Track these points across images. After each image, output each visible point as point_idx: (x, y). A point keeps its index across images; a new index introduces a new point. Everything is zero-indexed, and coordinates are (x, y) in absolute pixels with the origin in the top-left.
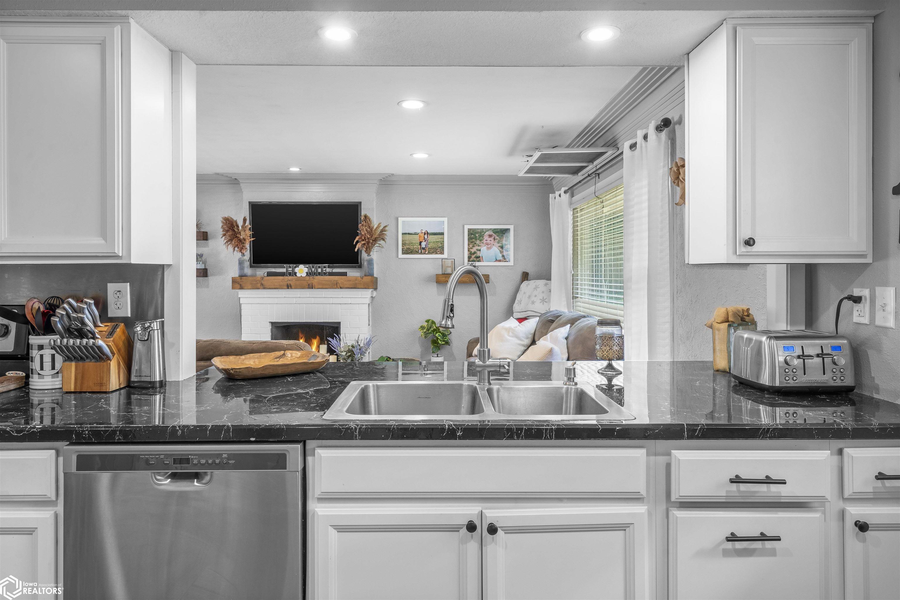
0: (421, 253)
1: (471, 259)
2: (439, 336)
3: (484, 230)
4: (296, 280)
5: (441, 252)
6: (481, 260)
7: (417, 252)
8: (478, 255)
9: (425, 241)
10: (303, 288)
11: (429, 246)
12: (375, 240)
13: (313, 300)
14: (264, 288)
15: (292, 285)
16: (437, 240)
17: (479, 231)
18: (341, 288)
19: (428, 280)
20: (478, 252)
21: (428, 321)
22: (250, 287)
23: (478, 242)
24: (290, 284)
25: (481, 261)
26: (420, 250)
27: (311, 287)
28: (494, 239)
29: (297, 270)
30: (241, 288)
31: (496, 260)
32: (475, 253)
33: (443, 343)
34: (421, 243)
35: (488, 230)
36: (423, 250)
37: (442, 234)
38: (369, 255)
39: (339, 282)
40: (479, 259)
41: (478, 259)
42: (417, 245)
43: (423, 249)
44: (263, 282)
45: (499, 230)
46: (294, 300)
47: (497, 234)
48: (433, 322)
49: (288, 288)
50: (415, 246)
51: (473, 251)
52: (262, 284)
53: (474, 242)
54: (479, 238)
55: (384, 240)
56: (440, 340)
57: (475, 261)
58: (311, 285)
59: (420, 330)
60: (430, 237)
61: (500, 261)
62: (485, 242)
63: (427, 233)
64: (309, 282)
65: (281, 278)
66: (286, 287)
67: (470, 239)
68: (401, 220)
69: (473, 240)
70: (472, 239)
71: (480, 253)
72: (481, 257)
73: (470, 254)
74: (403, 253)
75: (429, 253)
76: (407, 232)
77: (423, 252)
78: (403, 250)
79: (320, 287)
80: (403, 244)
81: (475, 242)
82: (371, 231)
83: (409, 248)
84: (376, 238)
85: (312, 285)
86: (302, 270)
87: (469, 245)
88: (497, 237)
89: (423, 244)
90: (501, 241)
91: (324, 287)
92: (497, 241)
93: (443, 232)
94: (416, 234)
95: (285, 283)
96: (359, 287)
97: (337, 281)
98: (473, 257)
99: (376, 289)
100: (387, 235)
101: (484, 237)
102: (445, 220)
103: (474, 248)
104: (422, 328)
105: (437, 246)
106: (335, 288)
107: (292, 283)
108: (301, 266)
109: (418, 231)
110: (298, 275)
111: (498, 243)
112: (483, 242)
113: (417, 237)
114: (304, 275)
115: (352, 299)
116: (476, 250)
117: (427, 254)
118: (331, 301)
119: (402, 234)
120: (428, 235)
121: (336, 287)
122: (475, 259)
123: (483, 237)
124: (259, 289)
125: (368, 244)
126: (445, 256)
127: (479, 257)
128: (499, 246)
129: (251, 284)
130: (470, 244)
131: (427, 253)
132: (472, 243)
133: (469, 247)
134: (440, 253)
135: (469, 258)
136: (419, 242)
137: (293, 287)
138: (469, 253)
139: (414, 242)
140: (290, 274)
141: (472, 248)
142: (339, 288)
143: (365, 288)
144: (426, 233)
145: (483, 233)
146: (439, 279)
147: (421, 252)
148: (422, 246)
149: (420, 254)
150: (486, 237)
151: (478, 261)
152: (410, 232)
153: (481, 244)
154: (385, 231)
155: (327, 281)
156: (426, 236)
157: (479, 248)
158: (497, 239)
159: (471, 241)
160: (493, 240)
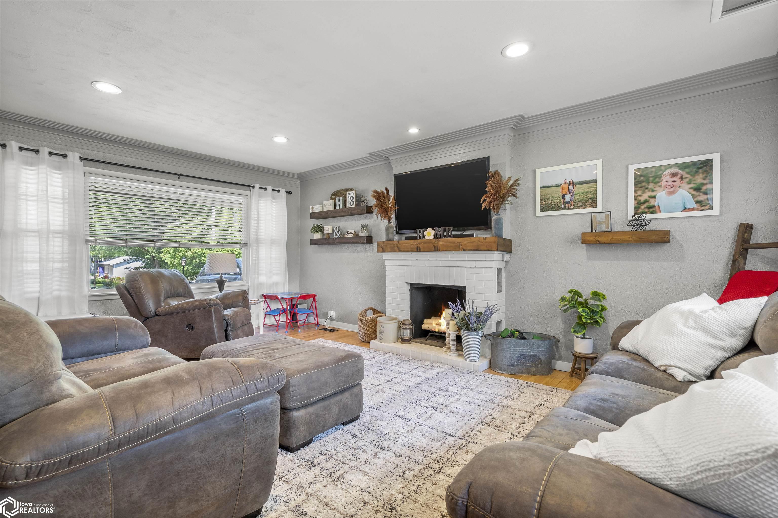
0: (565, 209)
1: (640, 211)
2: (584, 311)
3: (663, 168)
4: (424, 243)
5: (592, 205)
6: (658, 211)
7: (558, 208)
8: (652, 204)
9: (570, 193)
10: (430, 251)
11: (576, 198)
12: (504, 197)
13: (441, 263)
14: (400, 251)
15: (421, 248)
16: (587, 190)
17: (654, 170)
18: (464, 250)
19: (572, 241)
20: (652, 201)
21: (570, 292)
22: (389, 250)
23: (651, 186)
24: (419, 247)
25: (656, 212)
26: (563, 205)
27: (436, 249)
28: (682, 178)
29: (426, 233)
30: (384, 251)
31: (685, 209)
32: (646, 201)
33: (589, 321)
34: (564, 196)
35: (670, 166)
36: (567, 205)
37: (595, 181)
38: (497, 214)
39: (462, 244)
40: (654, 209)
41: (651, 210)
42: (559, 198)
43: (568, 203)
44: (399, 246)
45: (690, 164)
46: (425, 263)
47: (687, 170)
48: (579, 295)
49: (418, 251)
50: (557, 201)
51: (642, 199)
52: (398, 248)
53: (644, 186)
54: (654, 180)
55: (514, 195)
56: (585, 318)
57: (646, 213)
58: (436, 248)
59: (560, 301)
60: (576, 187)
61: (692, 210)
62: (663, 184)
63: (573, 183)
64: (435, 245)
65: (412, 241)
66: (416, 250)
67: (636, 184)
68: (538, 171)
69: (644, 184)
70: (640, 183)
71: (655, 201)
72: (657, 207)
73: (638, 203)
74: (541, 210)
75: (575, 207)
76: (546, 185)
77: (567, 207)
78: (541, 206)
79: (445, 249)
80: (542, 199)
81: (647, 186)
82: (498, 187)
83: (549, 204)
84: (504, 193)
85: (438, 248)
86: (430, 233)
87: (635, 191)
88: (686, 175)
89: (567, 198)
90: (694, 181)
91: (448, 249)
92: (685, 181)
93: (595, 178)
94: (557, 186)
95: (415, 246)
96: (482, 249)
97: (460, 243)
98: (643, 207)
99: (510, 252)
100: (518, 189)
101: (663, 178)
102: (599, 162)
103: (644, 195)
104: (563, 299)
105: (587, 197)
106: (458, 251)
107: (421, 246)
108: (430, 230)
109: (561, 182)
110: (427, 238)
111: (689, 183)
112: (660, 184)
113: (559, 189)
114: (432, 237)
115: (477, 262)
116: (648, 198)
117: (572, 209)
118: (457, 264)
119: (541, 188)
120: (574, 185)
121: (459, 249)
122: (646, 210)
123: (661, 177)
124: (395, 252)
125: (494, 201)
126: (599, 208)
127: (654, 206)
128: (691, 188)
129: (390, 247)
130: (638, 190)
131: (572, 207)
132: (641, 189)
133: (636, 195)
134: (591, 207)
135: (636, 209)
136: (561, 195)
137: (421, 250)
138: (636, 202)
139: (555, 195)
140: (420, 238)
141: (640, 196)
142: (462, 251)
143: (488, 250)
144: (571, 182)
145: (661, 172)
146: (586, 238)
147: (565, 207)
148: (565, 200)
149: (563, 209)
150: (666, 178)
151: (652, 213)
152: (550, 184)
153: (657, 188)
154: (516, 185)
155: (451, 243)
156: (571, 187)
157: (653, 194)
158: (686, 178)
159: (640, 185)
160: (679, 180)
